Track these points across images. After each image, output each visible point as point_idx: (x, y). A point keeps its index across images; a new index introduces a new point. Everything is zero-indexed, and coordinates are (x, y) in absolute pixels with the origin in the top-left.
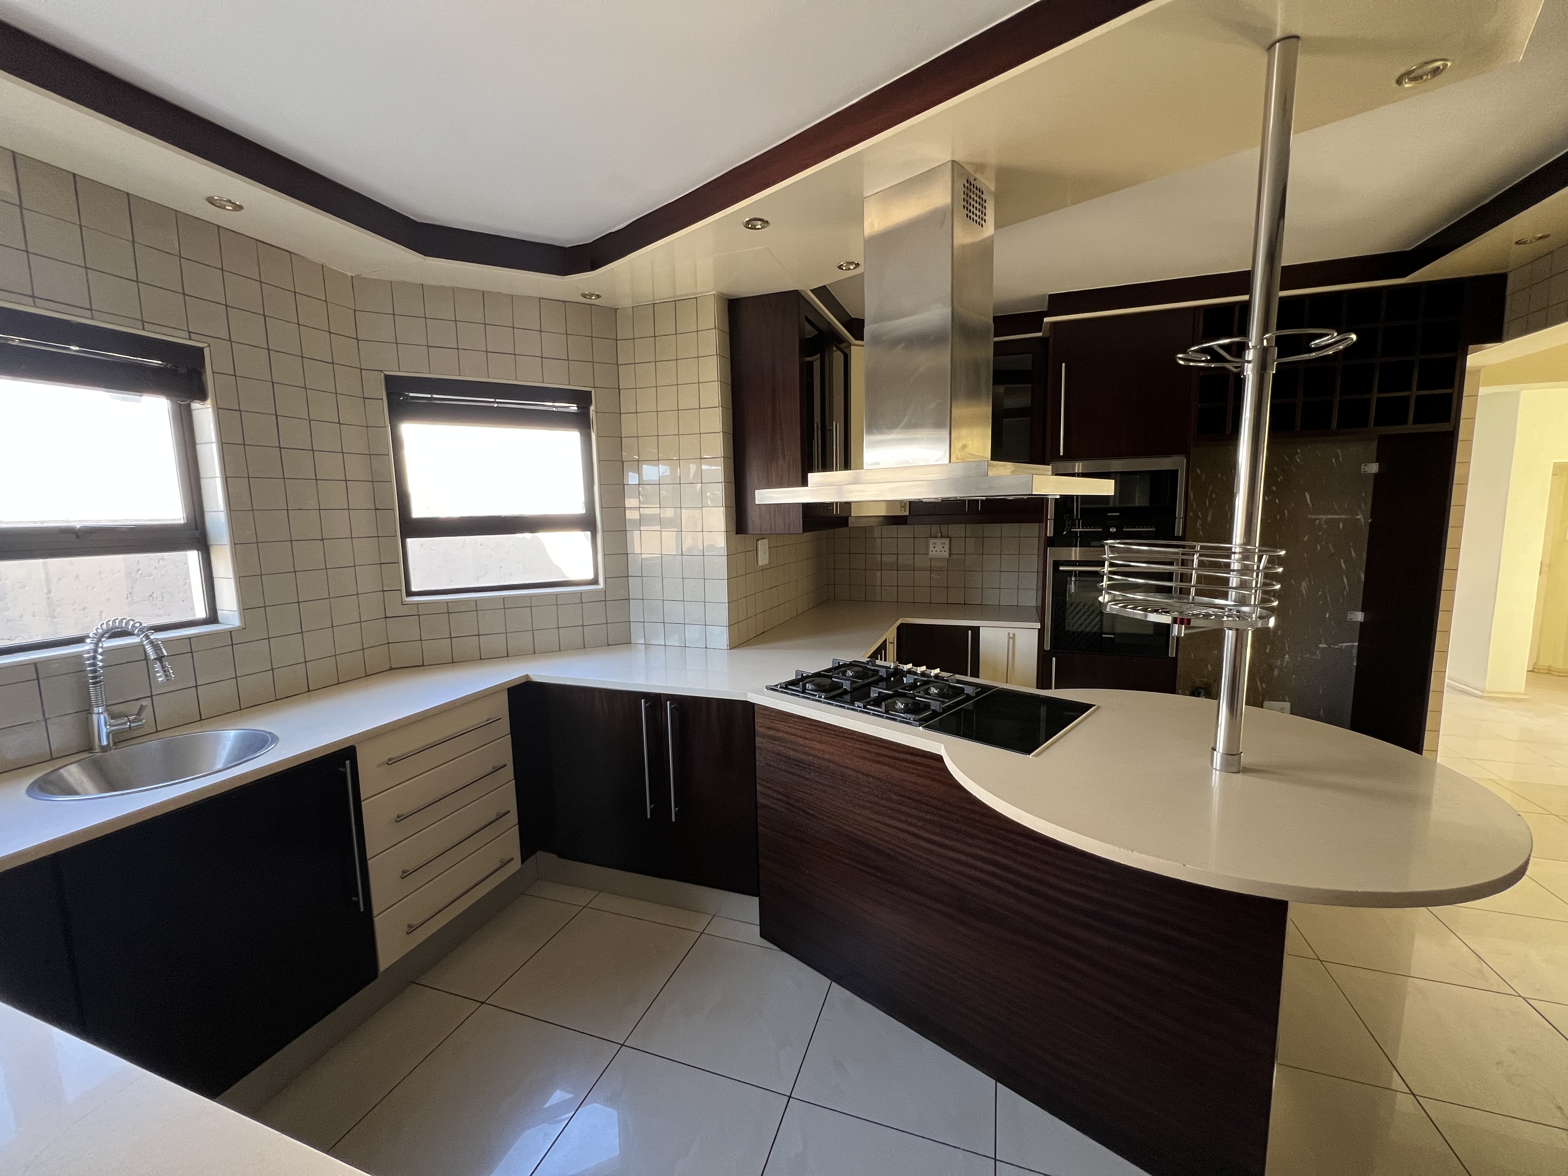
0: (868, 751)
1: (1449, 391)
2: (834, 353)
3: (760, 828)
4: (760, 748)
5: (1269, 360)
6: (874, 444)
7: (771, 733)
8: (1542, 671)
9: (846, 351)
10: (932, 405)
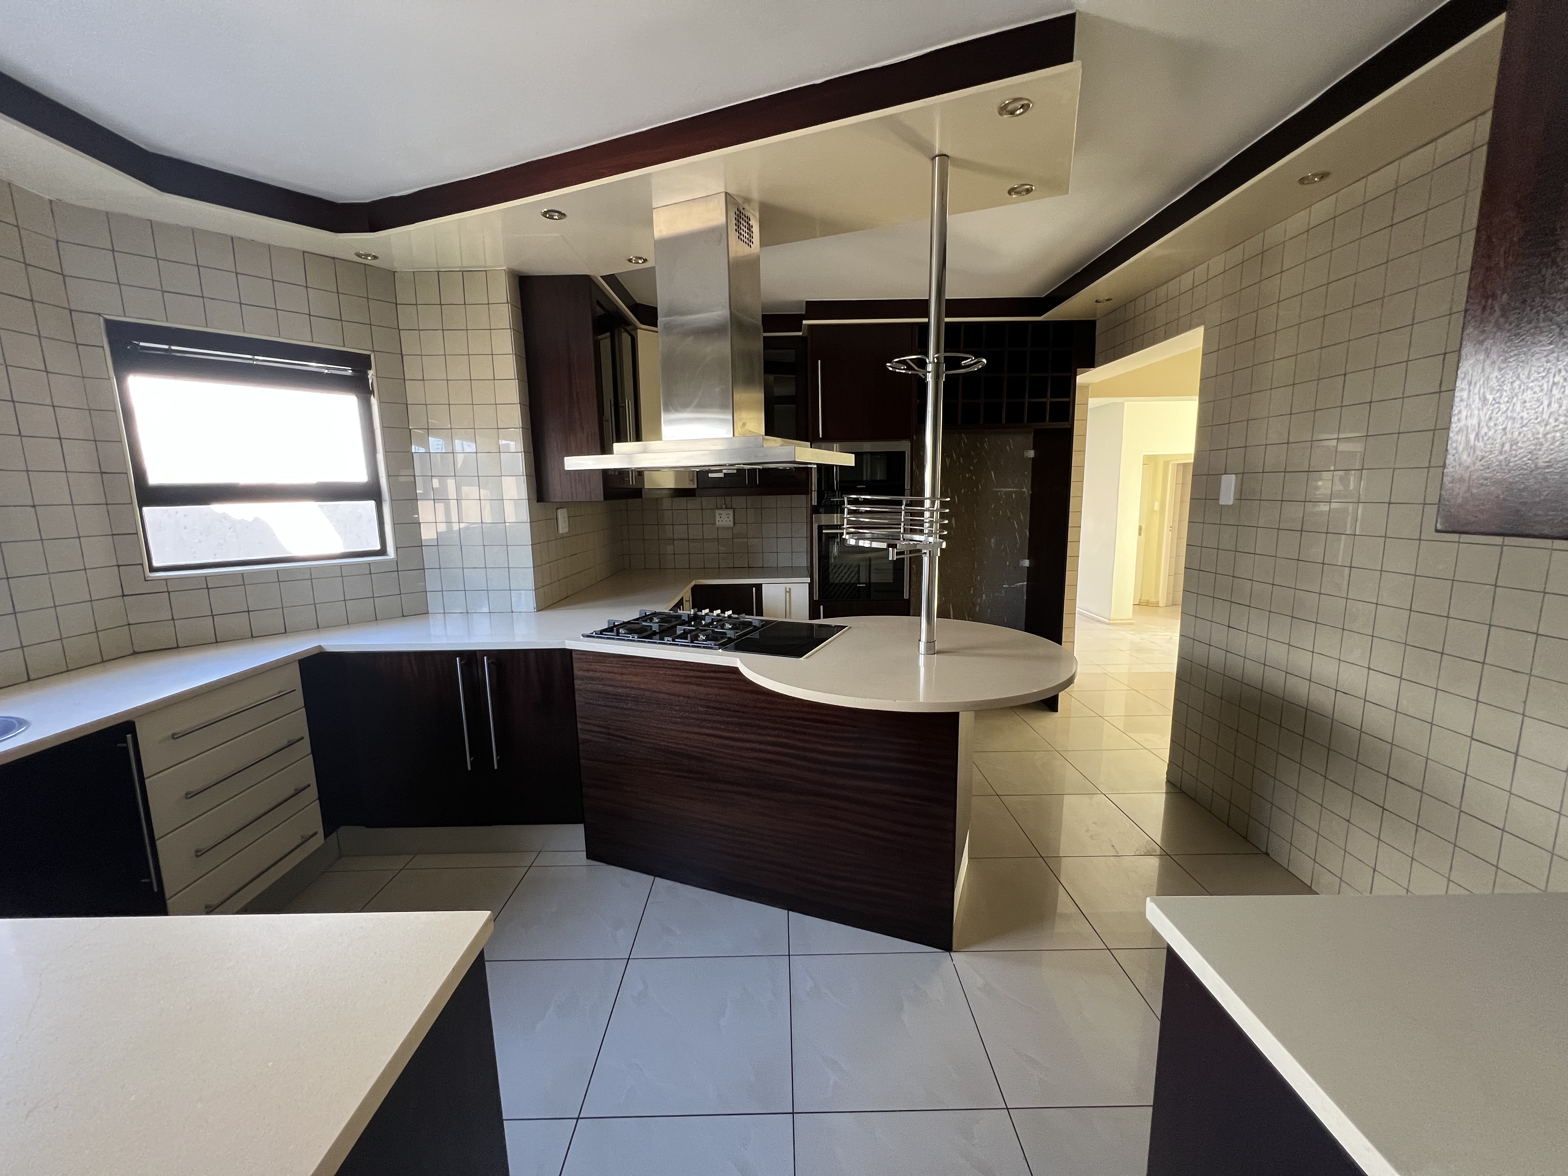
0: (678, 675)
1: (1067, 400)
2: (623, 334)
3: (582, 761)
4: (579, 690)
5: (940, 372)
6: (671, 422)
7: (591, 674)
8: (1143, 604)
9: (633, 333)
10: (717, 390)
